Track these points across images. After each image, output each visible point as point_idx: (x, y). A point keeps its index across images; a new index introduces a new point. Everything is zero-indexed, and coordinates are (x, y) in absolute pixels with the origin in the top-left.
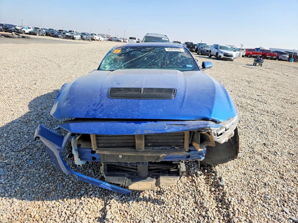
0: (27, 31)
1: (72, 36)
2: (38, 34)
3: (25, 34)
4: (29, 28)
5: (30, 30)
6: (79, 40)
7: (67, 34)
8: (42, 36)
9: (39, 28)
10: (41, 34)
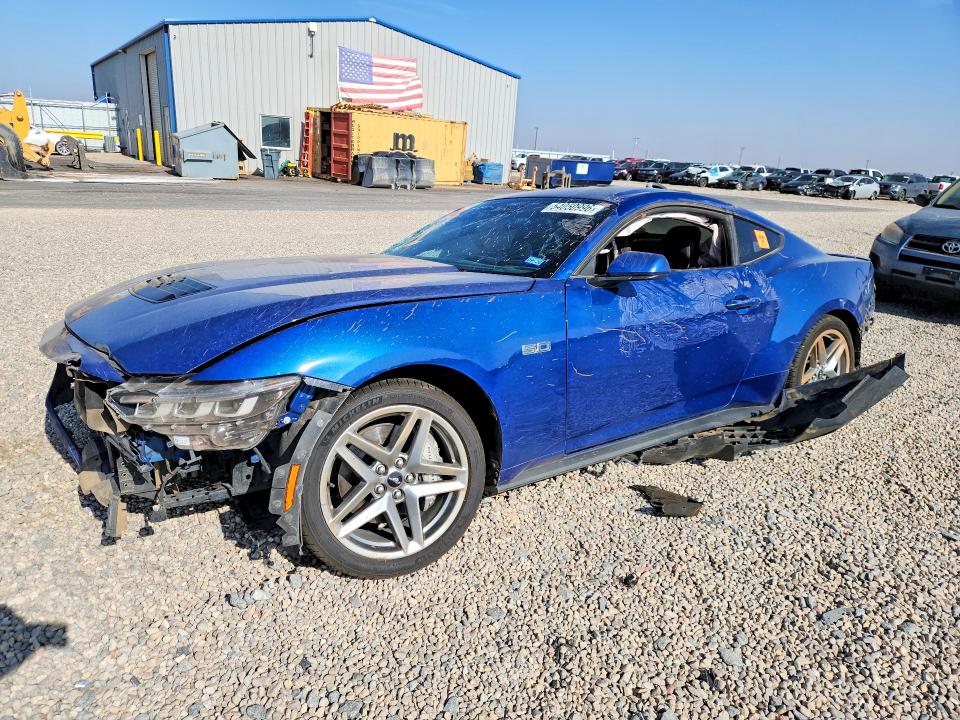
0: (713, 179)
1: (845, 187)
2: (739, 186)
3: (709, 186)
4: (723, 169)
5: (722, 175)
6: (870, 199)
7: (829, 181)
8: (753, 190)
9: (753, 166)
10: (750, 183)
